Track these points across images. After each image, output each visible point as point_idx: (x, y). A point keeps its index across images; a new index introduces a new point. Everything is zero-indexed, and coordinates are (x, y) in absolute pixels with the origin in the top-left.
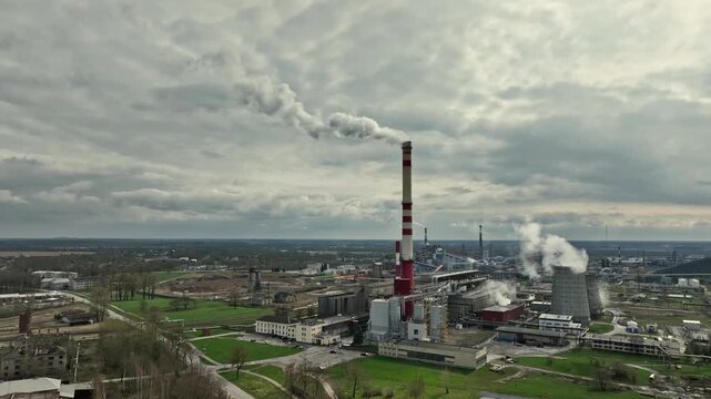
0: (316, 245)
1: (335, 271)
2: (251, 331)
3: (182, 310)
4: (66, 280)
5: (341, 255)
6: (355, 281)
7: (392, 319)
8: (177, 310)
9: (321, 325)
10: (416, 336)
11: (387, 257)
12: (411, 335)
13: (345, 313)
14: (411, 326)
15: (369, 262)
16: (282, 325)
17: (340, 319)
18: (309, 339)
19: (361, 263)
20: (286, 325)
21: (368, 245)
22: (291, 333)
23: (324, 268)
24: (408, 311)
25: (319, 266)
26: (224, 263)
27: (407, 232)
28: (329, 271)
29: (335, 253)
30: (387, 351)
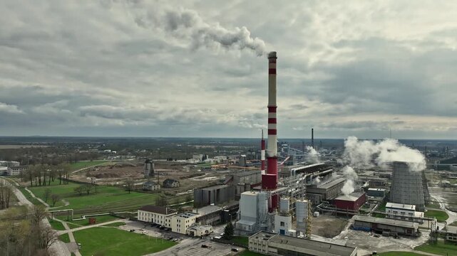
0: (201, 142)
1: (212, 160)
2: (133, 219)
3: (85, 195)
4: (6, 168)
5: (217, 149)
6: (226, 169)
7: (260, 211)
8: (81, 195)
9: (195, 217)
10: (282, 228)
11: (249, 151)
12: (278, 228)
13: (217, 202)
14: (278, 218)
15: (237, 153)
16: (160, 215)
17: (213, 208)
18: (184, 230)
19: (230, 154)
20: (163, 215)
21: (235, 141)
22: (168, 223)
23: (204, 158)
24: (275, 203)
25: (201, 156)
26: (134, 154)
27: (272, 132)
28: (208, 160)
29: (213, 147)
30: (257, 247)
